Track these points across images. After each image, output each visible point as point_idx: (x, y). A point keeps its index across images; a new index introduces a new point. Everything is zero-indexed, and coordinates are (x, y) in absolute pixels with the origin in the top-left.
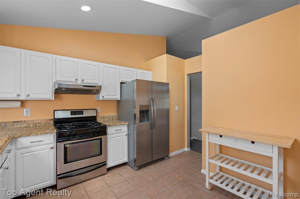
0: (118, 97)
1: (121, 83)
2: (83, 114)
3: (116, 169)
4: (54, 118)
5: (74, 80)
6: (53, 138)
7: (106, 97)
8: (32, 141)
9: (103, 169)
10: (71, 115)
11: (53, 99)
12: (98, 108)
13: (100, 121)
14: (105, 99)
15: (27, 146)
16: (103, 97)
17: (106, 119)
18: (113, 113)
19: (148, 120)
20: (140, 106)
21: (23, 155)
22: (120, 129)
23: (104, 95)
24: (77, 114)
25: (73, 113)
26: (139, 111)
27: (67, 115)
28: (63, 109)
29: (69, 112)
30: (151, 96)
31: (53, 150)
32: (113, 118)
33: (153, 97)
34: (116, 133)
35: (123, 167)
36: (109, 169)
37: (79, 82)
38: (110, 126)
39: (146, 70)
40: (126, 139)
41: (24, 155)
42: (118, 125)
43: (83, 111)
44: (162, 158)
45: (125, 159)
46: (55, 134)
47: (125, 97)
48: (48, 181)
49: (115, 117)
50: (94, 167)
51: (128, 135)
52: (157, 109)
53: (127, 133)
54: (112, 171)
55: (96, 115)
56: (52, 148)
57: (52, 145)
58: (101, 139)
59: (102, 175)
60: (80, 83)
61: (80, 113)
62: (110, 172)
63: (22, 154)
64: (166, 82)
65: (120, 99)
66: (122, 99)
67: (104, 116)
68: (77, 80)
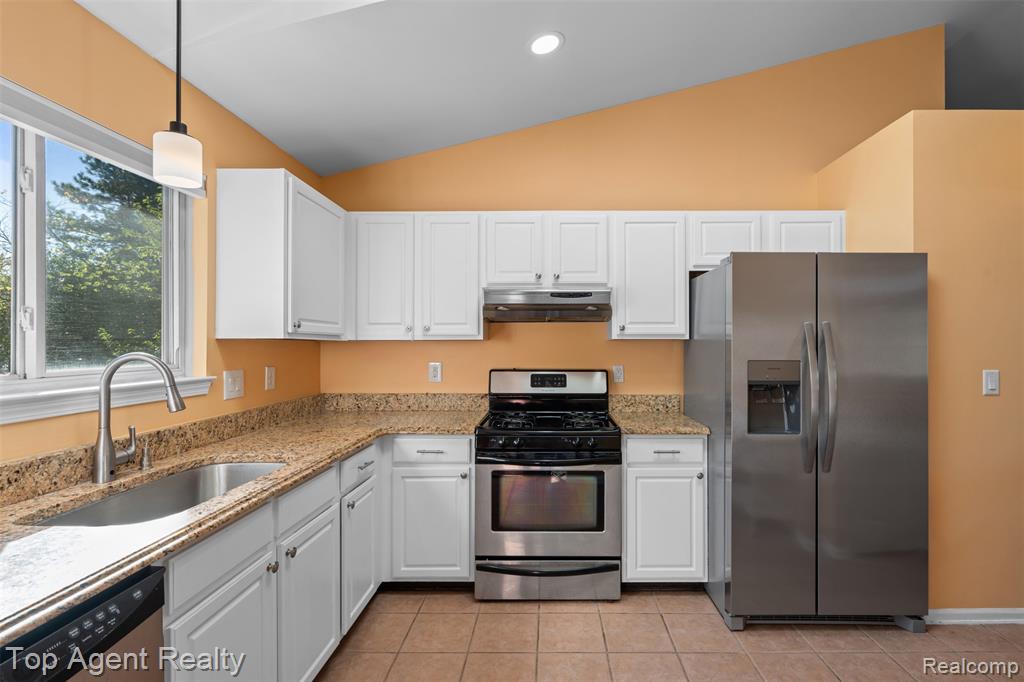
0: (680, 329)
1: (693, 275)
2: (564, 385)
3: (659, 597)
4: (490, 394)
5: (533, 279)
6: (466, 448)
7: (634, 330)
8: (421, 449)
9: (608, 584)
10: (533, 385)
11: (481, 337)
12: (614, 368)
13: (620, 411)
14: (629, 335)
15: (412, 460)
16: (623, 329)
17: (642, 408)
18: (670, 388)
19: (794, 427)
20: (752, 364)
21: (405, 482)
22: (676, 449)
23: (627, 322)
24: (547, 383)
25: (537, 381)
26: (746, 382)
27: (522, 385)
28: (512, 367)
29: (526, 378)
30: (809, 321)
31: (466, 481)
32: (670, 406)
33: (823, 322)
34: (657, 463)
35: (687, 597)
36: (629, 589)
37: (548, 286)
38: (633, 433)
39: (820, 208)
40: (699, 491)
41: (408, 480)
42: (667, 433)
43: (565, 376)
44: (884, 618)
45: (692, 569)
46: (473, 438)
47: (705, 329)
48: (455, 565)
49: (675, 402)
50: (577, 564)
51: (711, 478)
52: (840, 381)
53: (703, 468)
54: (643, 597)
55: (604, 391)
56: (464, 477)
57: (465, 469)
58: (600, 475)
59: (604, 601)
60: (551, 286)
61: (558, 381)
62: (635, 599)
63: (403, 477)
64: (911, 250)
65: (687, 337)
66: (696, 337)
67: (634, 396)
68: (540, 277)
